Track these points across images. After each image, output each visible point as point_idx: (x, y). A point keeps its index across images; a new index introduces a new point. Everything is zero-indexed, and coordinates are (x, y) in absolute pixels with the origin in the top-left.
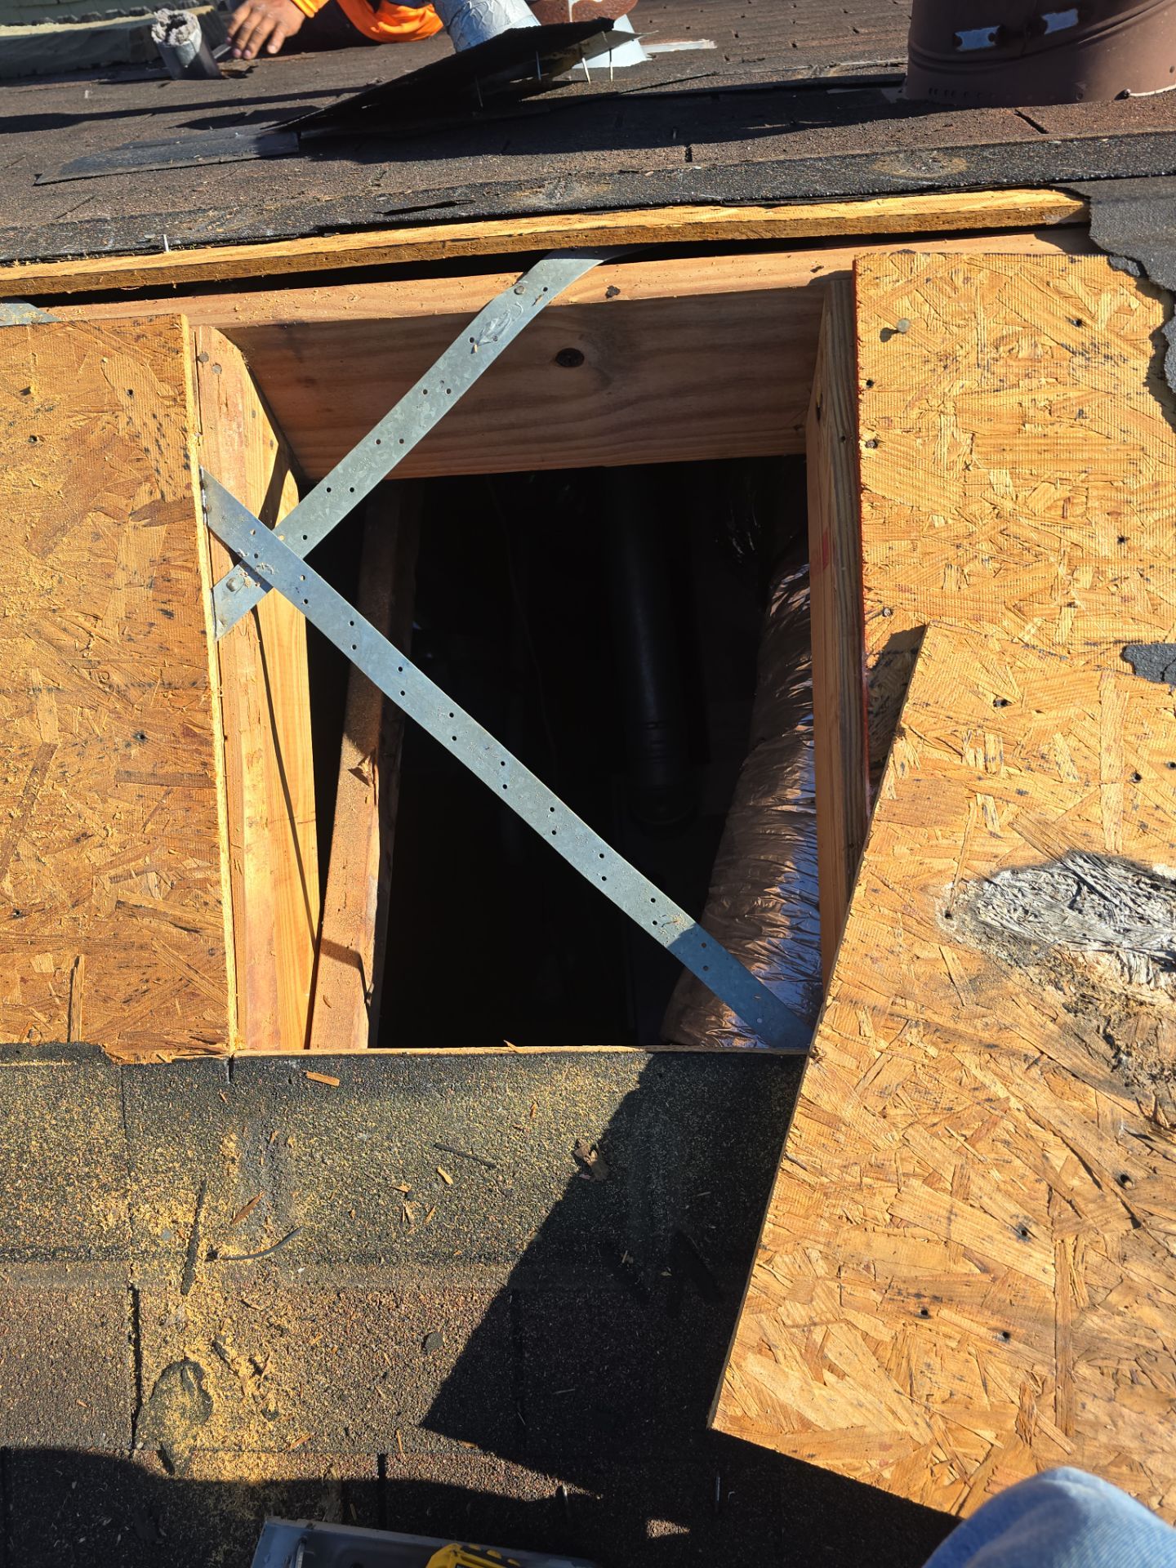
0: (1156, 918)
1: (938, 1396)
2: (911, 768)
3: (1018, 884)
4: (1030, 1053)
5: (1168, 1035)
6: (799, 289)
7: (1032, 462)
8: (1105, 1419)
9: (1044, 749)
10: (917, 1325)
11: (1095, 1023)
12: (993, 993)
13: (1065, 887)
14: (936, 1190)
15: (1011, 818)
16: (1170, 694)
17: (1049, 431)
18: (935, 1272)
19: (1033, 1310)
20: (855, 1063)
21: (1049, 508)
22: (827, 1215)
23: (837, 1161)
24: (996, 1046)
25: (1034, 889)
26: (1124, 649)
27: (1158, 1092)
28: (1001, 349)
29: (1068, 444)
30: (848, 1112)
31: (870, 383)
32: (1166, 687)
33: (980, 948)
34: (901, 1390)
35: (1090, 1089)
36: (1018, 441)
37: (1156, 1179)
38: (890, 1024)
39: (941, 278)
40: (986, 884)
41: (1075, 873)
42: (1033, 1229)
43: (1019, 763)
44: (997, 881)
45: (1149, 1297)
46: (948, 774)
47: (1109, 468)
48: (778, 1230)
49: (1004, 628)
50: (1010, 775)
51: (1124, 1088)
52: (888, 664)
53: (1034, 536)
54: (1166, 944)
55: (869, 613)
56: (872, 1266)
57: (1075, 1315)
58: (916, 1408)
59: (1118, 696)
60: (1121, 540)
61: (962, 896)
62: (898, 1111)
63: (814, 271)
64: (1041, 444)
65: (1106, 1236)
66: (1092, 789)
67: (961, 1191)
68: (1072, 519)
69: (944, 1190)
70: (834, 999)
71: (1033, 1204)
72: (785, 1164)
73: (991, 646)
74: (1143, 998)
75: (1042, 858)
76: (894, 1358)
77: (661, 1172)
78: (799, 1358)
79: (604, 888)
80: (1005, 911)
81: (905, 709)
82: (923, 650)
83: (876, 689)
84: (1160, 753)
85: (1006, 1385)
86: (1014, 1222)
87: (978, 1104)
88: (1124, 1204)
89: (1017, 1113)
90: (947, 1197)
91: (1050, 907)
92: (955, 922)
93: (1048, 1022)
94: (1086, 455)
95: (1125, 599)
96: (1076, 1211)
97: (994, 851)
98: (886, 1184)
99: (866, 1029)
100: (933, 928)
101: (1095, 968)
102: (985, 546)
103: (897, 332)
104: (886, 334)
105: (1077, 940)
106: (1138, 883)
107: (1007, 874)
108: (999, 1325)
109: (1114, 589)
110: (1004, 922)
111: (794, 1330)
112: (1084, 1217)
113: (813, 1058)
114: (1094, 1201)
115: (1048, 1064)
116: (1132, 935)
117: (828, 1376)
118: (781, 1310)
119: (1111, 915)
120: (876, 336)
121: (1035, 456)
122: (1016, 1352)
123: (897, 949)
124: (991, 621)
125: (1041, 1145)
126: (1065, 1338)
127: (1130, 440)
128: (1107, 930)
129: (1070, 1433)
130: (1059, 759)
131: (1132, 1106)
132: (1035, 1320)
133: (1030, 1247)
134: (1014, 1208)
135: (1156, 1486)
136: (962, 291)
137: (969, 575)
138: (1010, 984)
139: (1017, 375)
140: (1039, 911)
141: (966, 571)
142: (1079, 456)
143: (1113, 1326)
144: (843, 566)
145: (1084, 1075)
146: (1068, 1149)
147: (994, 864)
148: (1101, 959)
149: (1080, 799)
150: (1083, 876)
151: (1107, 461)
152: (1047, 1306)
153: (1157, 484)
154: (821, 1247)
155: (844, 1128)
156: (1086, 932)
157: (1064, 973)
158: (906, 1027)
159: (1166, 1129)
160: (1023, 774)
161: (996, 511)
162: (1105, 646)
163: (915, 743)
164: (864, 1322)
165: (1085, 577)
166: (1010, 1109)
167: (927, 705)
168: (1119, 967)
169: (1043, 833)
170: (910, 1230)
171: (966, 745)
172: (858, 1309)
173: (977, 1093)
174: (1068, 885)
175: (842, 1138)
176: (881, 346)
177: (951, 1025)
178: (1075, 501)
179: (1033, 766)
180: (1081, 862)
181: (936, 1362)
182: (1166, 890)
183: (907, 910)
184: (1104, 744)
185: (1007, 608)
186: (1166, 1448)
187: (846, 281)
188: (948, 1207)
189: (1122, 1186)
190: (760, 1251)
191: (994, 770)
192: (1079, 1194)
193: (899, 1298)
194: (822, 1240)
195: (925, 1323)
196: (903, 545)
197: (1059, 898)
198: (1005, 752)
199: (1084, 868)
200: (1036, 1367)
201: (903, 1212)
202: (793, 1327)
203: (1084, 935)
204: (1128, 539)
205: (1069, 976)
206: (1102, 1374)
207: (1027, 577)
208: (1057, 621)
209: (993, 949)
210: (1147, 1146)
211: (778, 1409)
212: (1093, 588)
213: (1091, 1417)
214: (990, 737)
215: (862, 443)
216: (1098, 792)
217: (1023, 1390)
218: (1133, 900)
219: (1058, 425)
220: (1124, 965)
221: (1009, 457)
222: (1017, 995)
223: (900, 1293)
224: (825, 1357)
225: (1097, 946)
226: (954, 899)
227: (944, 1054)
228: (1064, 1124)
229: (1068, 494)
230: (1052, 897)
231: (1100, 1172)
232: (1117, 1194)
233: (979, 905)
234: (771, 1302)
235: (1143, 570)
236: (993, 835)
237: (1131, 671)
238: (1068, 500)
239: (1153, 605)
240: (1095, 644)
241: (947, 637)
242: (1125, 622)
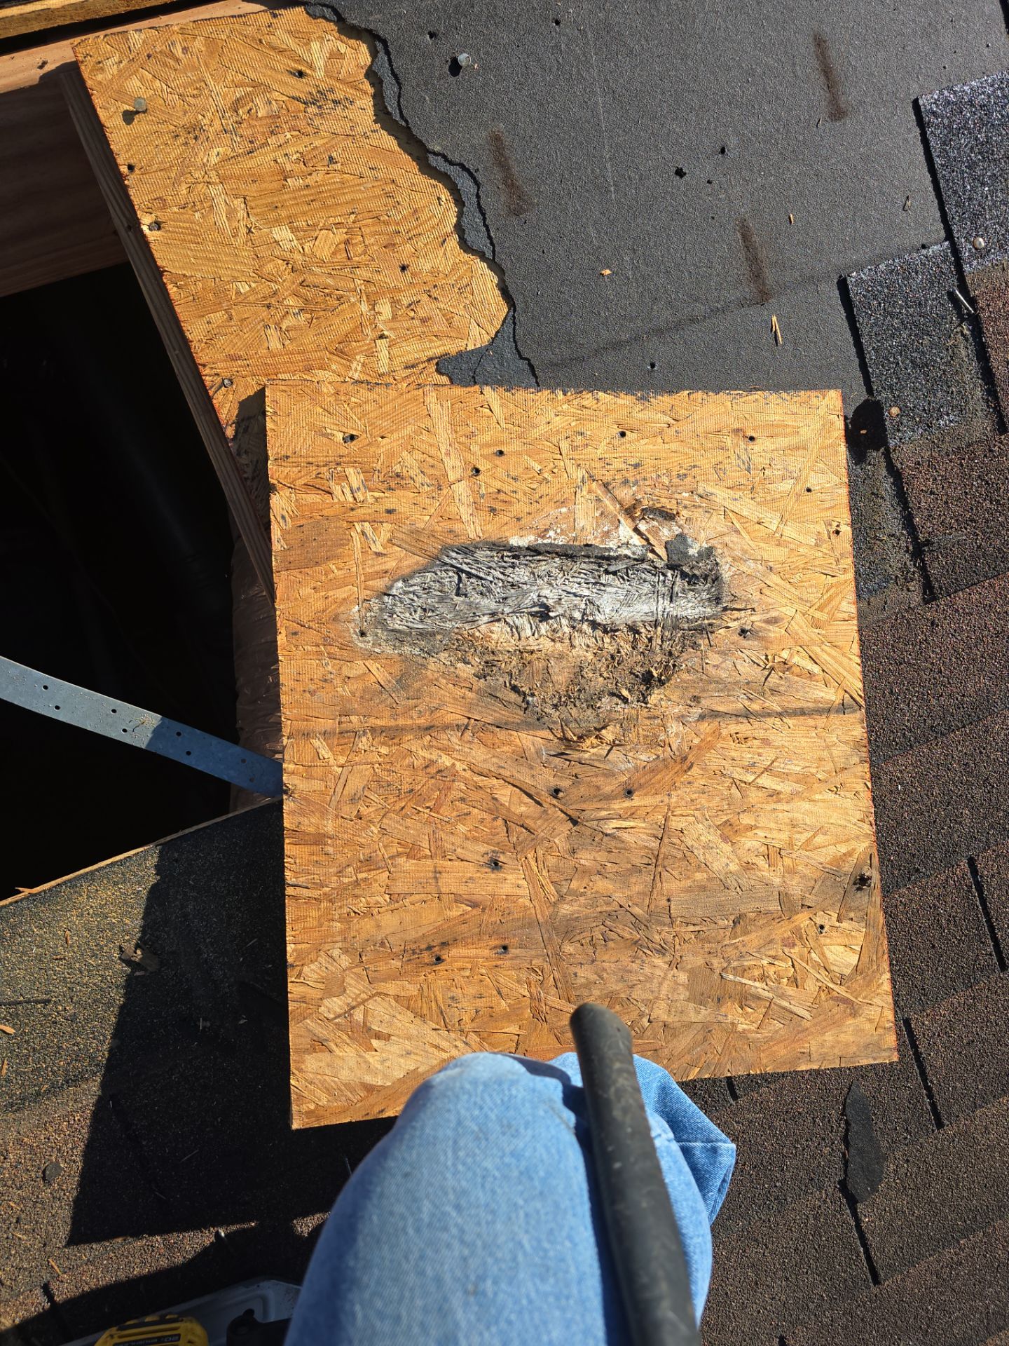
0: (523, 581)
1: (466, 1018)
2: (291, 517)
3: (411, 589)
4: (460, 722)
5: (557, 670)
6: (32, 88)
7: (304, 213)
8: (593, 977)
9: (397, 469)
10: (435, 971)
11: (501, 680)
12: (419, 684)
13: (448, 579)
14: (419, 859)
15: (388, 535)
16: (482, 393)
17: (310, 181)
18: (437, 924)
19: (519, 919)
20: (323, 784)
21: (334, 253)
22: (337, 917)
23: (331, 870)
24: (433, 727)
25: (424, 589)
26: (437, 364)
27: (562, 716)
28: (240, 112)
29: (330, 191)
30: (329, 826)
31: (131, 168)
32: (477, 387)
33: (396, 652)
34: (438, 1027)
35: (512, 732)
36: (286, 197)
37: (579, 783)
38: (343, 741)
39: (160, 52)
40: (386, 598)
41: (452, 566)
42: (502, 858)
43: (380, 486)
44: (394, 592)
45: (599, 873)
46: (325, 513)
47: (370, 205)
48: (299, 946)
49: (334, 371)
50: (377, 499)
51: (537, 722)
52: (246, 430)
53: (330, 281)
54: (536, 600)
55: (211, 387)
56: (386, 941)
57: (551, 909)
58: (453, 1035)
59: (442, 406)
60: (403, 268)
61: (368, 614)
62: (371, 809)
63: (41, 67)
64: (307, 195)
65: (556, 841)
66: (445, 492)
67: (439, 852)
68: (357, 259)
69: (425, 857)
70: (288, 738)
71: (496, 839)
72: (289, 891)
73: (325, 390)
74: (532, 648)
75: (424, 561)
76: (425, 1005)
78: (348, 1041)
80: (408, 615)
81: (269, 466)
82: (268, 409)
83: (244, 456)
84: (488, 445)
85: (515, 986)
86: (486, 859)
87: (432, 778)
88: (562, 811)
89: (463, 773)
90: (429, 862)
91: (441, 600)
92: (369, 638)
93: (467, 693)
94: (348, 197)
95: (424, 321)
96: (529, 831)
97: (384, 567)
98: (378, 872)
99: (323, 752)
100: (353, 650)
101: (490, 637)
102: (291, 301)
103: (137, 112)
104: (129, 117)
105: (470, 619)
106: (502, 557)
107: (400, 584)
108: (497, 942)
109: (412, 314)
110: (410, 624)
111: (337, 1020)
112: (535, 833)
113: (287, 794)
114: (540, 818)
115: (476, 725)
116: (509, 601)
117: (375, 1043)
118: (322, 1009)
119: (490, 591)
120: (119, 121)
121: (306, 208)
122: (516, 957)
123: (330, 676)
124: (321, 368)
125: (489, 791)
126: (548, 931)
127: (380, 175)
128: (489, 603)
129: (572, 999)
130: (412, 473)
131: (546, 734)
132: (523, 927)
133: (504, 873)
134: (483, 848)
135: (643, 1009)
136: (185, 61)
137: (288, 331)
138: (429, 673)
139: (263, 134)
140: (434, 606)
141: (284, 328)
142: (342, 199)
143: (580, 906)
144: (175, 350)
145: (505, 724)
146: (510, 786)
147: (387, 579)
148: (494, 629)
149: (438, 504)
150: (459, 566)
151: (368, 199)
152: (528, 912)
153: (416, 211)
154: (339, 945)
155: (329, 841)
156: (475, 611)
157: (467, 649)
158: (357, 739)
159: (574, 742)
160: (386, 495)
161: (290, 266)
162: (421, 366)
163: (288, 495)
164: (391, 988)
165: (385, 309)
166: (457, 772)
167: (287, 457)
168: (509, 630)
169: (417, 540)
170: (407, 900)
171: (332, 483)
172: (384, 980)
173: (428, 770)
174: (450, 577)
175: (330, 850)
176: (127, 129)
177: (392, 723)
178: (353, 242)
179: (393, 485)
180: (454, 555)
181: (457, 992)
182: (525, 556)
183: (327, 641)
184: (443, 451)
185: (330, 353)
186: (641, 978)
187: (71, 71)
188: (432, 869)
189: (556, 798)
190: (289, 970)
191: (362, 499)
192: (527, 817)
193: (414, 957)
194: (339, 938)
195: (441, 967)
196: (218, 317)
197: (446, 590)
198: (366, 481)
199: (458, 559)
200: (533, 962)
201: (399, 888)
202: (335, 1018)
203: (474, 613)
204: (408, 266)
205: (472, 650)
206: (582, 945)
207: (338, 321)
208: (376, 354)
209: (407, 649)
210: (566, 760)
211: (343, 1088)
212: (394, 317)
213: (583, 980)
214: (350, 471)
215: (145, 229)
216: (450, 492)
217: (529, 984)
218: (502, 573)
219: (314, 174)
220: (512, 627)
221: (283, 213)
222: (437, 680)
223: (414, 953)
224: (370, 1029)
225: (486, 619)
226: (363, 618)
227: (394, 749)
228: (502, 767)
229: (346, 237)
230: (441, 591)
231: (538, 794)
232: (554, 806)
233: (386, 617)
234: (311, 1007)
235: (429, 291)
236: (378, 554)
237: (448, 382)
238: (347, 242)
239: (447, 320)
240: (413, 366)
241: (285, 391)
242: (431, 341)
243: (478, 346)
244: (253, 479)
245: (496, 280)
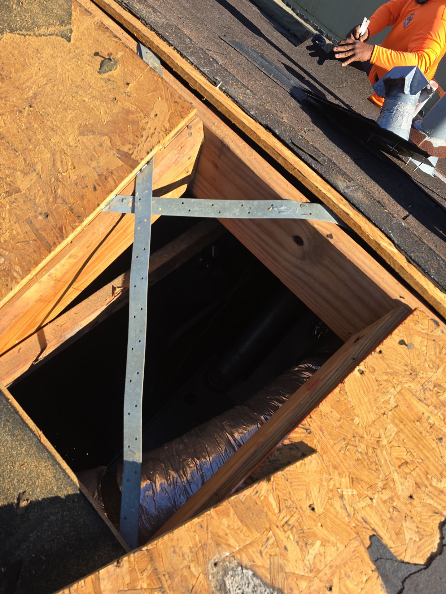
2: (259, 496)
3: (251, 580)
6: (390, 298)
7: (407, 436)
9: (310, 541)
15: (273, 553)
16: (372, 571)
17: (424, 433)
21: (397, 458)
25: (254, 589)
26: (374, 535)
28: (436, 389)
29: (426, 444)
31: (380, 352)
32: (373, 566)
33: (214, 589)
36: (410, 424)
38: (155, 581)
39: (439, 344)
40: (240, 568)
43: (296, 537)
44: (245, 571)
46: (269, 513)
47: (432, 468)
49: (341, 481)
50: (289, 538)
52: (291, 449)
53: (383, 462)
55: (302, 425)
59: (354, 551)
60: (411, 497)
61: (227, 563)
63: (401, 297)
64: (417, 434)
66: (311, 575)
68: (401, 471)
70: (147, 550)
73: (329, 483)
75: (268, 581)
77: (39, 533)
79: (126, 417)
80: (236, 586)
81: (279, 473)
82: (306, 459)
83: (278, 453)
92: (215, 570)
94: (428, 455)
95: (391, 518)
97: (255, 559)
99: (145, 574)
100: (206, 563)
102: (363, 446)
103: (406, 345)
104: (402, 342)
107: (251, 573)
109: (391, 510)
110: (231, 589)
113: (117, 563)
120: (398, 339)
121: (411, 436)
123: (186, 557)
124: (339, 474)
130: (311, 551)
136: (442, 356)
137: (348, 450)
139: (432, 403)
141: (348, 447)
142: (425, 452)
144: (311, 399)
147: (250, 564)
149: (303, 574)
151: (433, 465)
158: (159, 589)
160: (293, 542)
161: (379, 439)
162: (368, 526)
163: (269, 489)
165: (386, 495)
167: (287, 480)
169: (278, 572)
171: (285, 509)
176: (396, 344)
178: (409, 466)
179: (300, 543)
183: (204, 546)
185: (349, 475)
187: (408, 311)
191: (285, 529)
196: (336, 415)
198: (295, 527)
204: (413, 499)
207: (366, 473)
208: (361, 499)
212: (385, 502)
214: (296, 516)
215: (357, 368)
216: (312, 578)
219: (429, 434)
221: (401, 426)
226: (224, 561)
229: (409, 461)
233: (230, 573)
235: (408, 515)
236: (261, 552)
237: (367, 545)
238: (406, 463)
239: (399, 531)
240: (366, 522)
241: (318, 464)
242: (383, 526)
243: (395, 554)
244: (270, 461)
245: (434, 550)
